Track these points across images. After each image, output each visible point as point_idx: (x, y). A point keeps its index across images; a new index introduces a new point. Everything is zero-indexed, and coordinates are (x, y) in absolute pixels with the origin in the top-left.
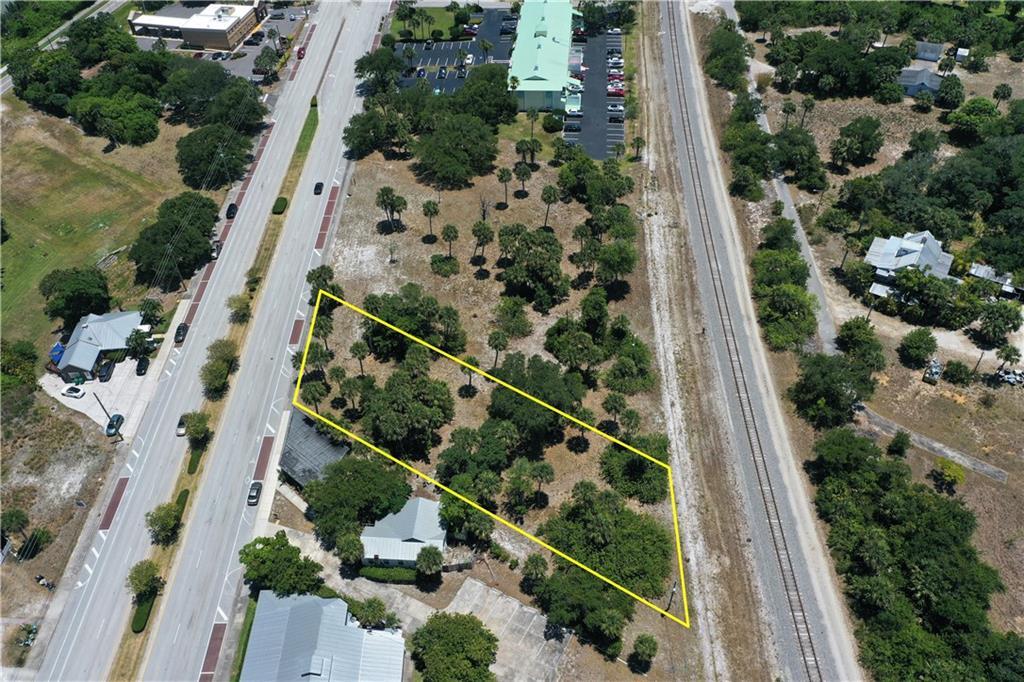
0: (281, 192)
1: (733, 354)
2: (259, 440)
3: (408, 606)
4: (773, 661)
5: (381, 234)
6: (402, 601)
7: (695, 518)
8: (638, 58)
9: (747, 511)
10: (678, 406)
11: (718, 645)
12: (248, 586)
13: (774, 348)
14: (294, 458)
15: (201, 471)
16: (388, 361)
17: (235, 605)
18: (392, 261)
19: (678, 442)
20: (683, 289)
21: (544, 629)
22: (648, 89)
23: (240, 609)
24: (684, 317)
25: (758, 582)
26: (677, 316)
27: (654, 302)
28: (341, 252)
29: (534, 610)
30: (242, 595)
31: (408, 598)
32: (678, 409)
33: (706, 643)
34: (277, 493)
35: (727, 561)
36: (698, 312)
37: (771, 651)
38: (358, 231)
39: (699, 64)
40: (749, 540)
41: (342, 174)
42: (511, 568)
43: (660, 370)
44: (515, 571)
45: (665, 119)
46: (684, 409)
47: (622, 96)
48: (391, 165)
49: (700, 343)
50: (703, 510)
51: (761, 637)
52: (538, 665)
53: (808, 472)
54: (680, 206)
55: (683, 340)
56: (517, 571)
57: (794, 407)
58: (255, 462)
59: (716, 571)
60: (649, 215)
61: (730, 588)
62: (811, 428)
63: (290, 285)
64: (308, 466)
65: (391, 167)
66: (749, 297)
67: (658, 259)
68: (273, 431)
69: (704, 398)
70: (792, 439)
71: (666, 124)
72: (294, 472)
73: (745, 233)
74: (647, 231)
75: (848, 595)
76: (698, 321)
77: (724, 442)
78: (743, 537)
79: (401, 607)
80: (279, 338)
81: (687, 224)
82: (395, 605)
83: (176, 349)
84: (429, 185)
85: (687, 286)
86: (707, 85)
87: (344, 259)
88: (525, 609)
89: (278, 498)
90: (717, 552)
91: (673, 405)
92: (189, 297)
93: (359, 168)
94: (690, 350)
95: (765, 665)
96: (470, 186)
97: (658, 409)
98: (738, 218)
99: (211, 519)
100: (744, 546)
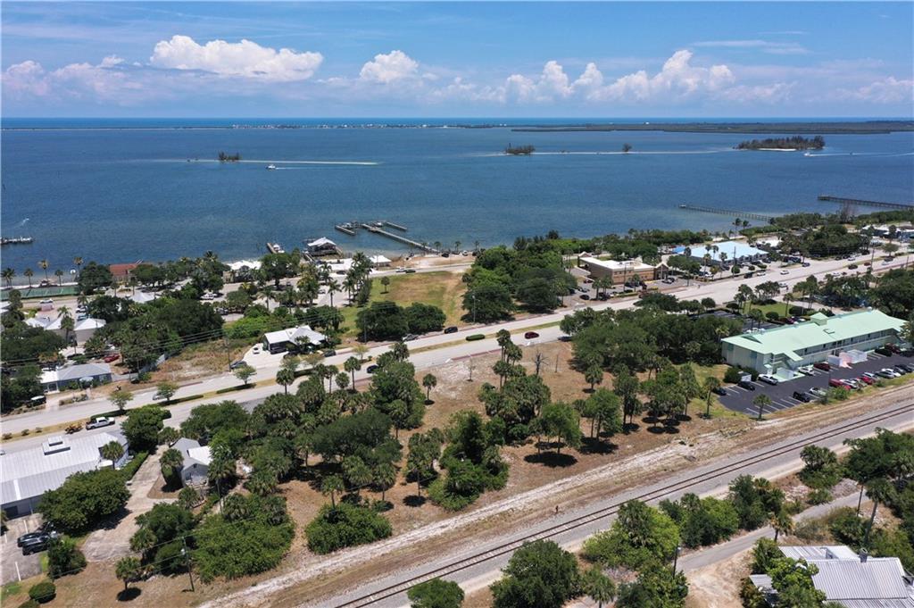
10: (443, 530)
19: (399, 543)
20: (608, 487)
24: (568, 499)
26: (563, 495)
27: (565, 480)
32: (439, 532)
36: (582, 503)
43: (481, 507)
46: (444, 534)
49: (540, 516)
50: (323, 576)
52: (111, 549)
54: (728, 454)
55: (534, 507)
60: (682, 443)
67: (629, 464)
69: (468, 539)
74: (657, 449)
77: (418, 563)
81: (706, 465)
85: (613, 488)
91: (443, 527)
94: (525, 515)
97: (431, 522)
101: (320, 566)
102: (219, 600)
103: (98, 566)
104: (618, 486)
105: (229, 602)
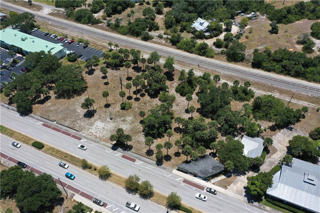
0: (27, 143)
1: (209, 64)
2: (183, 184)
3: (274, 158)
4: (306, 94)
5: (91, 118)
6: (272, 159)
7: (261, 91)
8: (57, 32)
9: (263, 82)
11: (300, 101)
12: (254, 203)
13: (212, 57)
14: (205, 171)
15: (192, 208)
16: (164, 135)
17: (261, 209)
18: (111, 119)
21: (289, 130)
22: (77, 36)
23: (264, 207)
25: (285, 88)
28: (91, 133)
29: (282, 131)
30: (258, 205)
31: (271, 157)
33: (299, 103)
34: (214, 184)
35: (276, 91)
36: (190, 64)
37: (303, 93)
38: (82, 124)
39: (77, 23)
40: (272, 85)
41: (35, 120)
42: (265, 131)
44: (267, 131)
45: (98, 39)
46: (223, 79)
47: (74, 41)
48: (48, 103)
49: (202, 68)
50: (259, 89)
51: (299, 93)
53: (255, 68)
56: (267, 130)
57: (234, 62)
58: (194, 188)
59: (278, 94)
61: (284, 93)
62: (242, 62)
63: (98, 154)
64: (211, 167)
65: (49, 104)
66: (190, 54)
68: (181, 178)
69: (222, 75)
70: (244, 67)
71: (101, 39)
72: (212, 173)
73: (164, 45)
75: (292, 76)
76: (193, 65)
77: (239, 77)
78: (271, 85)
79: (274, 160)
80: (129, 165)
82: (273, 161)
83: (107, 207)
84: (74, 97)
85: (178, 62)
86: (89, 26)
87: (96, 133)
88: (281, 132)
89: (216, 184)
90: (273, 91)
92: (73, 195)
93: (38, 114)
94: (203, 70)
95: (307, 96)
96: (86, 87)
98: (156, 44)
99: (218, 209)
100: (273, 86)
101: (256, 91)
102: (284, 99)
103: (306, 131)
104: (176, 61)
105: (282, 97)
